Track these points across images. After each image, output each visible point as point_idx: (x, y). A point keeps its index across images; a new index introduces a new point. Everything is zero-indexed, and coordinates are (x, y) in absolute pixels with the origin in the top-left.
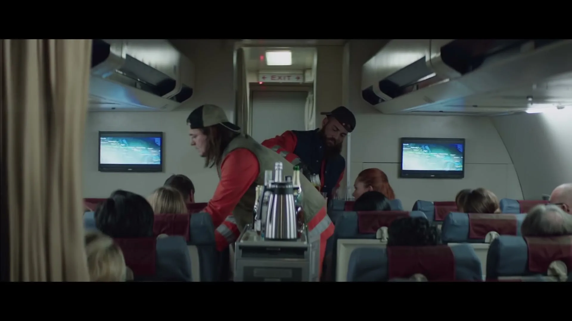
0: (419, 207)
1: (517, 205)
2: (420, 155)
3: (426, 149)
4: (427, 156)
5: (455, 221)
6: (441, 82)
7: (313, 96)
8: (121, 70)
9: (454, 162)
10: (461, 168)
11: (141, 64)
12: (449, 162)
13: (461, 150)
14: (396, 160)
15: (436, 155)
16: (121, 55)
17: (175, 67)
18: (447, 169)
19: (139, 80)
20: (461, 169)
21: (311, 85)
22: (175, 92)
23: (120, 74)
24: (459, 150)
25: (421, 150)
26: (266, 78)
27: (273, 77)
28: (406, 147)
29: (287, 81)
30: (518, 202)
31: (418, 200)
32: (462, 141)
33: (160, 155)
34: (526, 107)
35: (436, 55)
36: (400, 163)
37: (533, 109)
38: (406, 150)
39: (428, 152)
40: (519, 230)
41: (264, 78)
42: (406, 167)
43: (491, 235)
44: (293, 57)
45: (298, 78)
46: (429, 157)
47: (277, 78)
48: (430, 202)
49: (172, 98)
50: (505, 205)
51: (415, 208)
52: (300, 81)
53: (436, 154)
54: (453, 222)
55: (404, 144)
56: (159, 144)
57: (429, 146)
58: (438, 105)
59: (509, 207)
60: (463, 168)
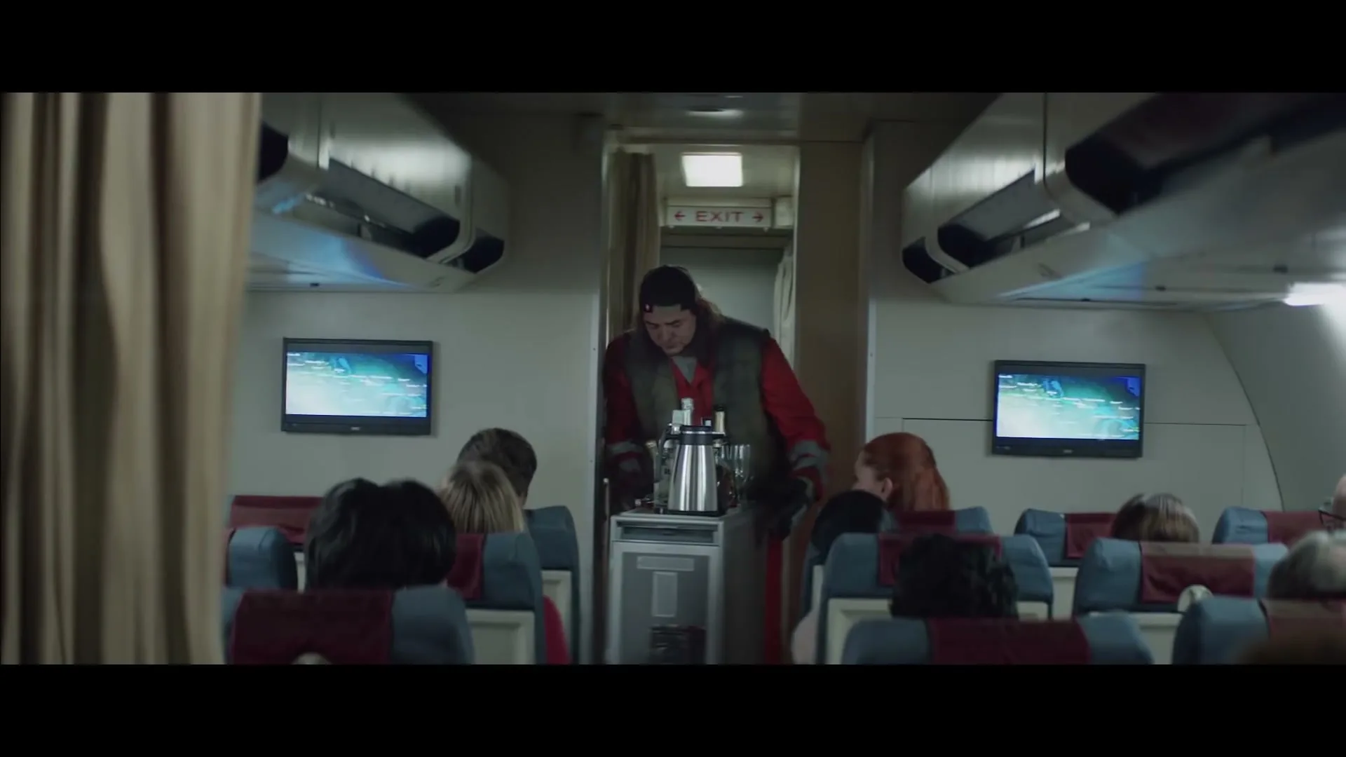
0: (1030, 525)
1: (1262, 523)
2: (1038, 401)
3: (1052, 389)
4: (1055, 406)
5: (1110, 563)
6: (1071, 232)
7: (791, 260)
8: (319, 194)
9: (1118, 419)
10: (1136, 432)
11: (371, 182)
12: (1108, 419)
13: (1136, 392)
14: (983, 413)
15: (1077, 402)
16: (318, 162)
17: (457, 190)
18: (1103, 435)
19: (367, 218)
20: (1136, 437)
21: (786, 234)
22: (458, 248)
23: (319, 205)
24: (1131, 390)
25: (1042, 390)
26: (683, 216)
27: (699, 216)
28: (1006, 381)
29: (732, 223)
30: (1265, 515)
31: (1030, 510)
32: (1139, 370)
33: (425, 396)
34: (1284, 290)
35: (1057, 167)
36: (993, 421)
37: (1300, 295)
38: (1006, 391)
39: (1058, 395)
40: (1262, 582)
41: (678, 216)
42: (1006, 429)
43: (1192, 594)
44: (745, 166)
45: (760, 218)
46: (1060, 406)
47: (710, 216)
48: (1057, 515)
49: (454, 263)
50: (1234, 522)
51: (1021, 528)
52: (765, 224)
53: (1077, 399)
54: (1104, 562)
55: (1001, 376)
56: (424, 369)
57: (1060, 382)
58: (1072, 285)
59: (1243, 527)
60: (1141, 433)
